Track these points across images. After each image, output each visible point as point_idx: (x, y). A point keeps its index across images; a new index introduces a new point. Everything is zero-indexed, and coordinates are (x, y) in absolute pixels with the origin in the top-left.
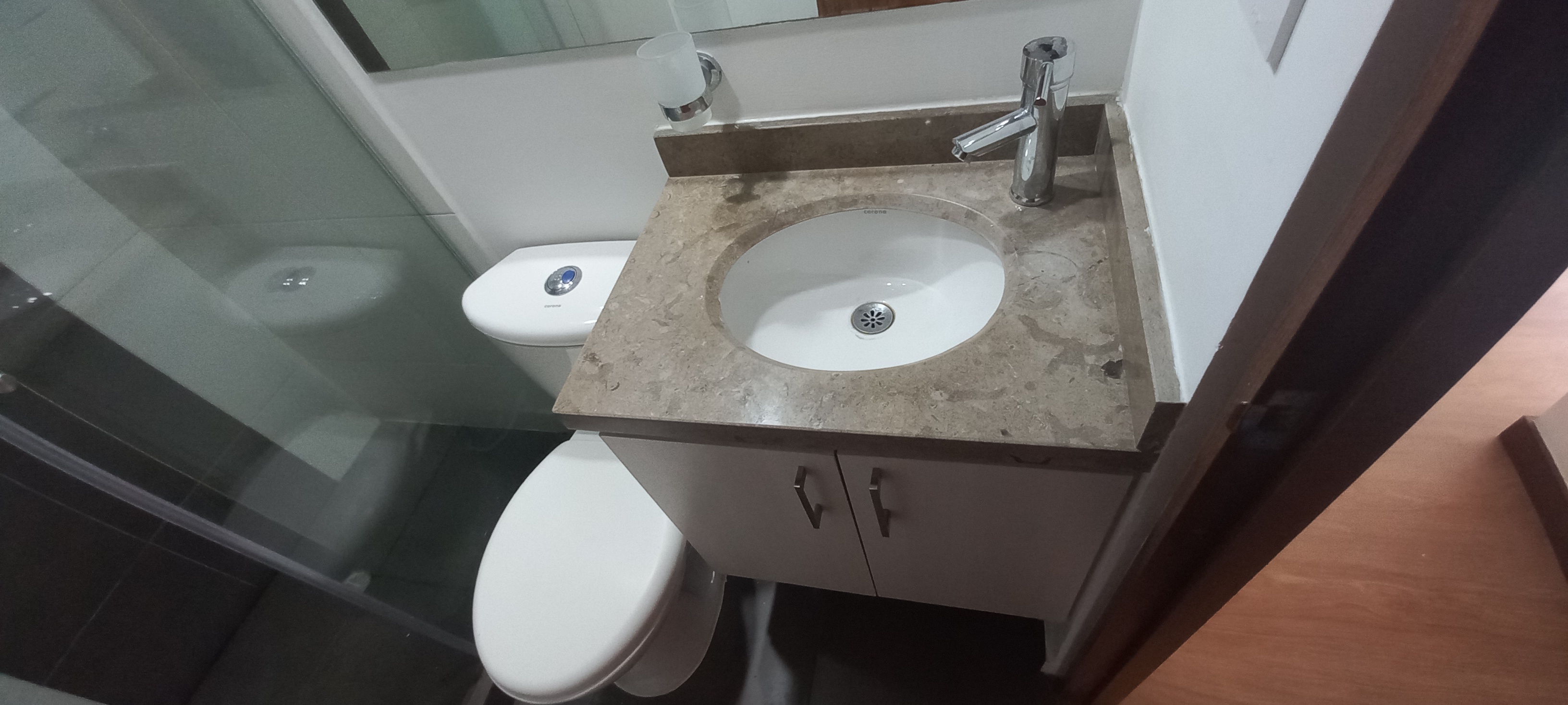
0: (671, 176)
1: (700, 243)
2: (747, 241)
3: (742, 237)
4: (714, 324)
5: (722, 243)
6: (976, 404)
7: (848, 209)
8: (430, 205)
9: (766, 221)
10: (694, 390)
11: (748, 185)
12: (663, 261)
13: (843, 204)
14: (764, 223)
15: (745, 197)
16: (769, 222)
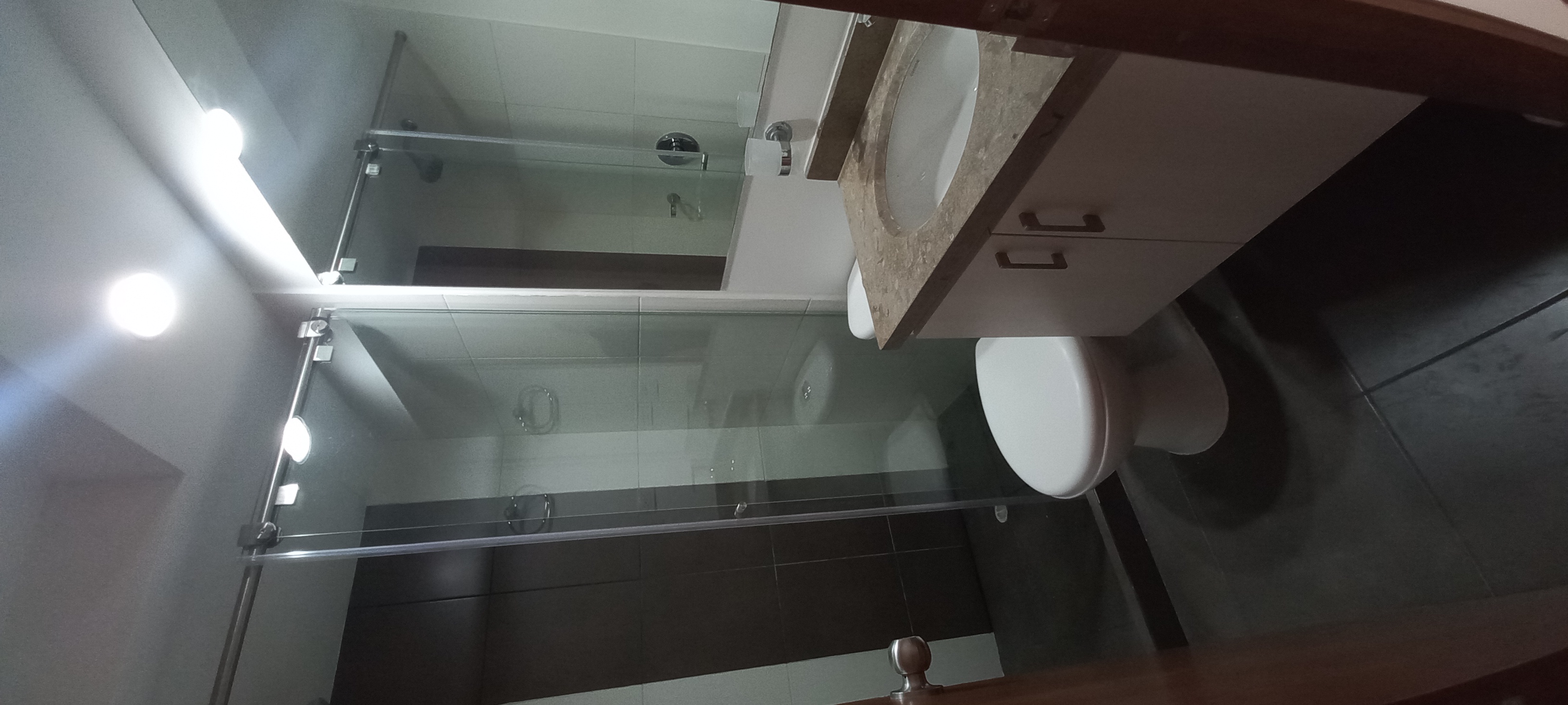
0: (836, 180)
1: (866, 201)
2: (880, 173)
3: (876, 173)
4: (896, 235)
5: (872, 187)
6: (996, 137)
7: (899, 91)
8: (801, 307)
9: (876, 151)
10: (908, 279)
11: (858, 140)
12: (863, 228)
13: (894, 92)
14: (877, 153)
15: (863, 147)
16: (878, 149)
